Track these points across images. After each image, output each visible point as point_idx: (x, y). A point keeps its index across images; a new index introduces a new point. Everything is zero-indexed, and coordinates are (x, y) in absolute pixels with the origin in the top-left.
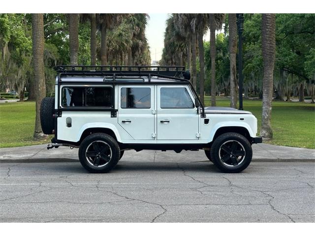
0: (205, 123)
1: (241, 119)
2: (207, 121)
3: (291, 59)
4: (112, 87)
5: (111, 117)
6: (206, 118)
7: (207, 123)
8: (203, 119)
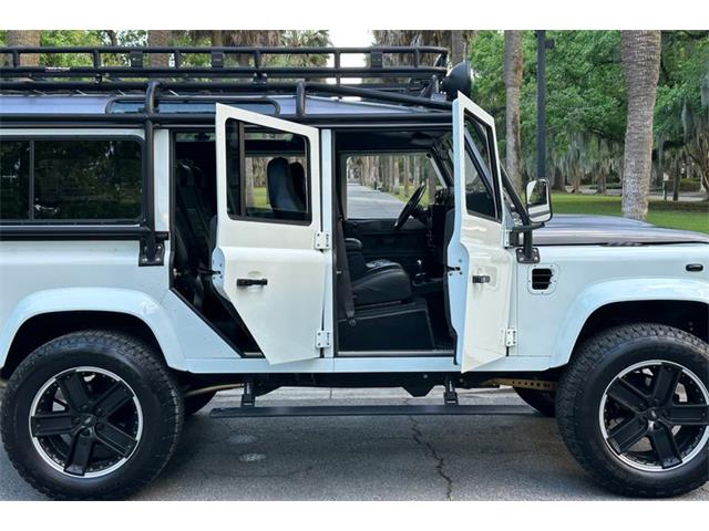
0: (535, 287)
1: (690, 268)
2: (542, 279)
3: (608, 110)
4: (143, 137)
5: (141, 265)
6: (539, 266)
7: (545, 287)
8: (527, 271)
